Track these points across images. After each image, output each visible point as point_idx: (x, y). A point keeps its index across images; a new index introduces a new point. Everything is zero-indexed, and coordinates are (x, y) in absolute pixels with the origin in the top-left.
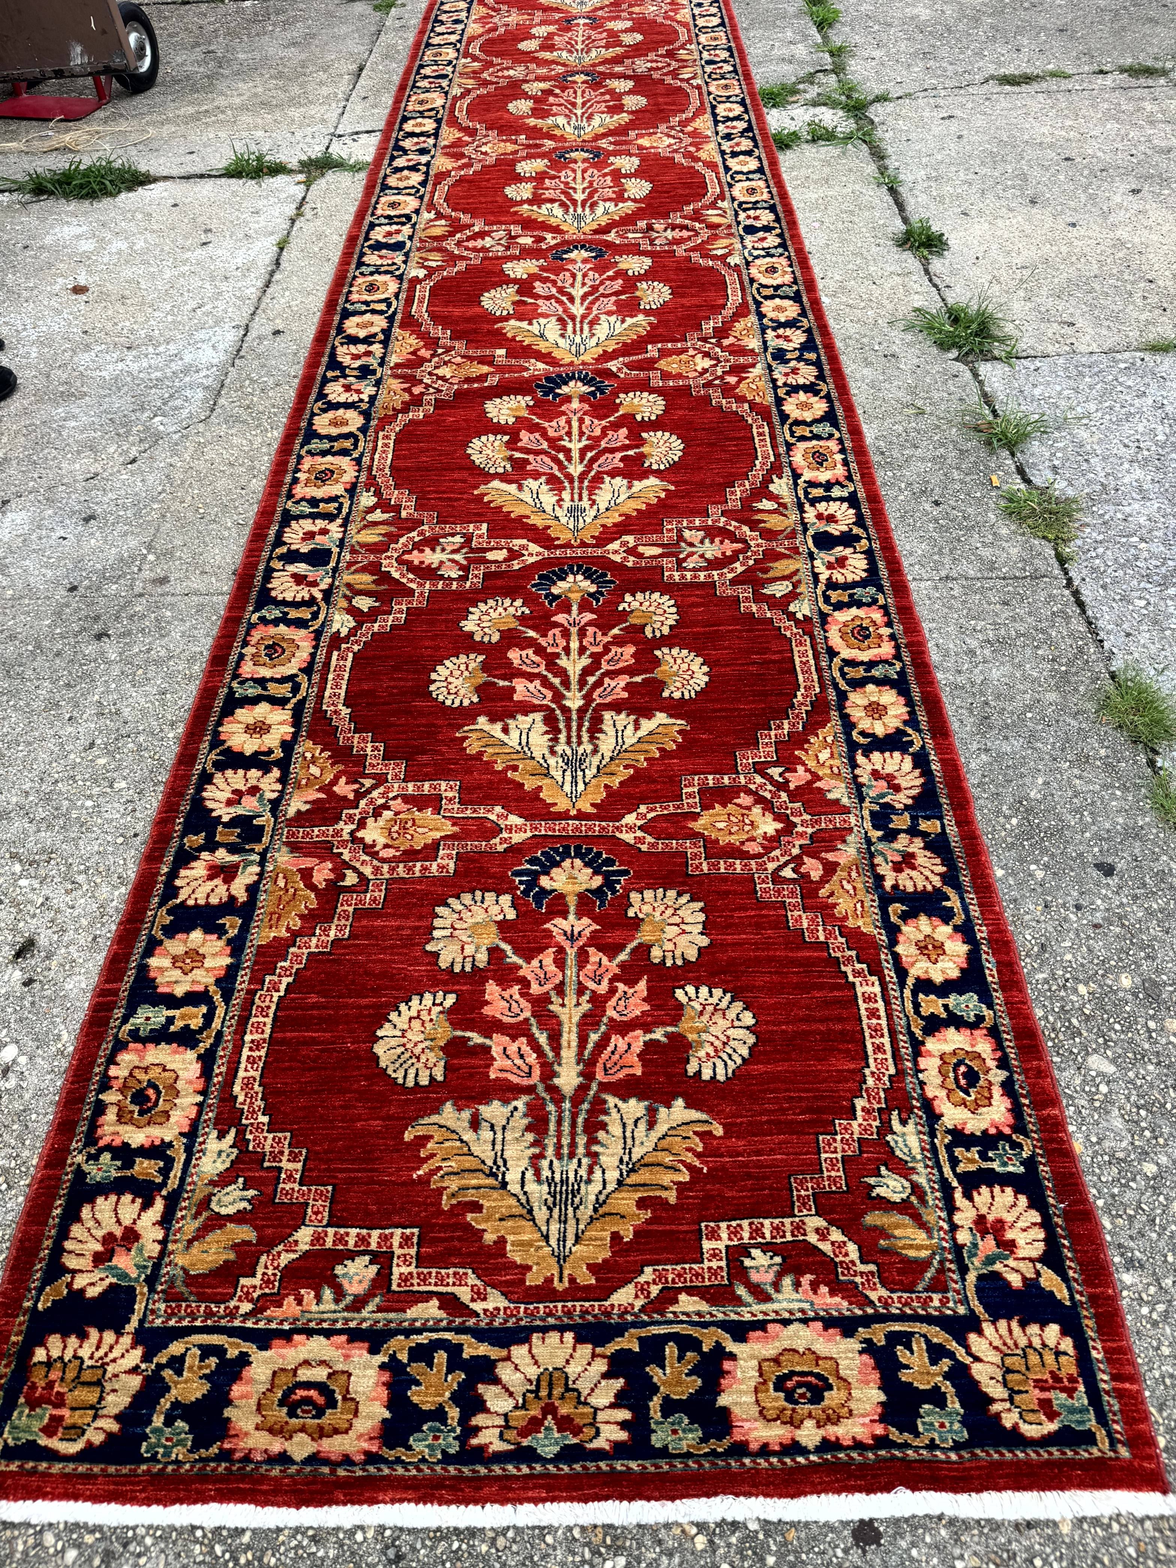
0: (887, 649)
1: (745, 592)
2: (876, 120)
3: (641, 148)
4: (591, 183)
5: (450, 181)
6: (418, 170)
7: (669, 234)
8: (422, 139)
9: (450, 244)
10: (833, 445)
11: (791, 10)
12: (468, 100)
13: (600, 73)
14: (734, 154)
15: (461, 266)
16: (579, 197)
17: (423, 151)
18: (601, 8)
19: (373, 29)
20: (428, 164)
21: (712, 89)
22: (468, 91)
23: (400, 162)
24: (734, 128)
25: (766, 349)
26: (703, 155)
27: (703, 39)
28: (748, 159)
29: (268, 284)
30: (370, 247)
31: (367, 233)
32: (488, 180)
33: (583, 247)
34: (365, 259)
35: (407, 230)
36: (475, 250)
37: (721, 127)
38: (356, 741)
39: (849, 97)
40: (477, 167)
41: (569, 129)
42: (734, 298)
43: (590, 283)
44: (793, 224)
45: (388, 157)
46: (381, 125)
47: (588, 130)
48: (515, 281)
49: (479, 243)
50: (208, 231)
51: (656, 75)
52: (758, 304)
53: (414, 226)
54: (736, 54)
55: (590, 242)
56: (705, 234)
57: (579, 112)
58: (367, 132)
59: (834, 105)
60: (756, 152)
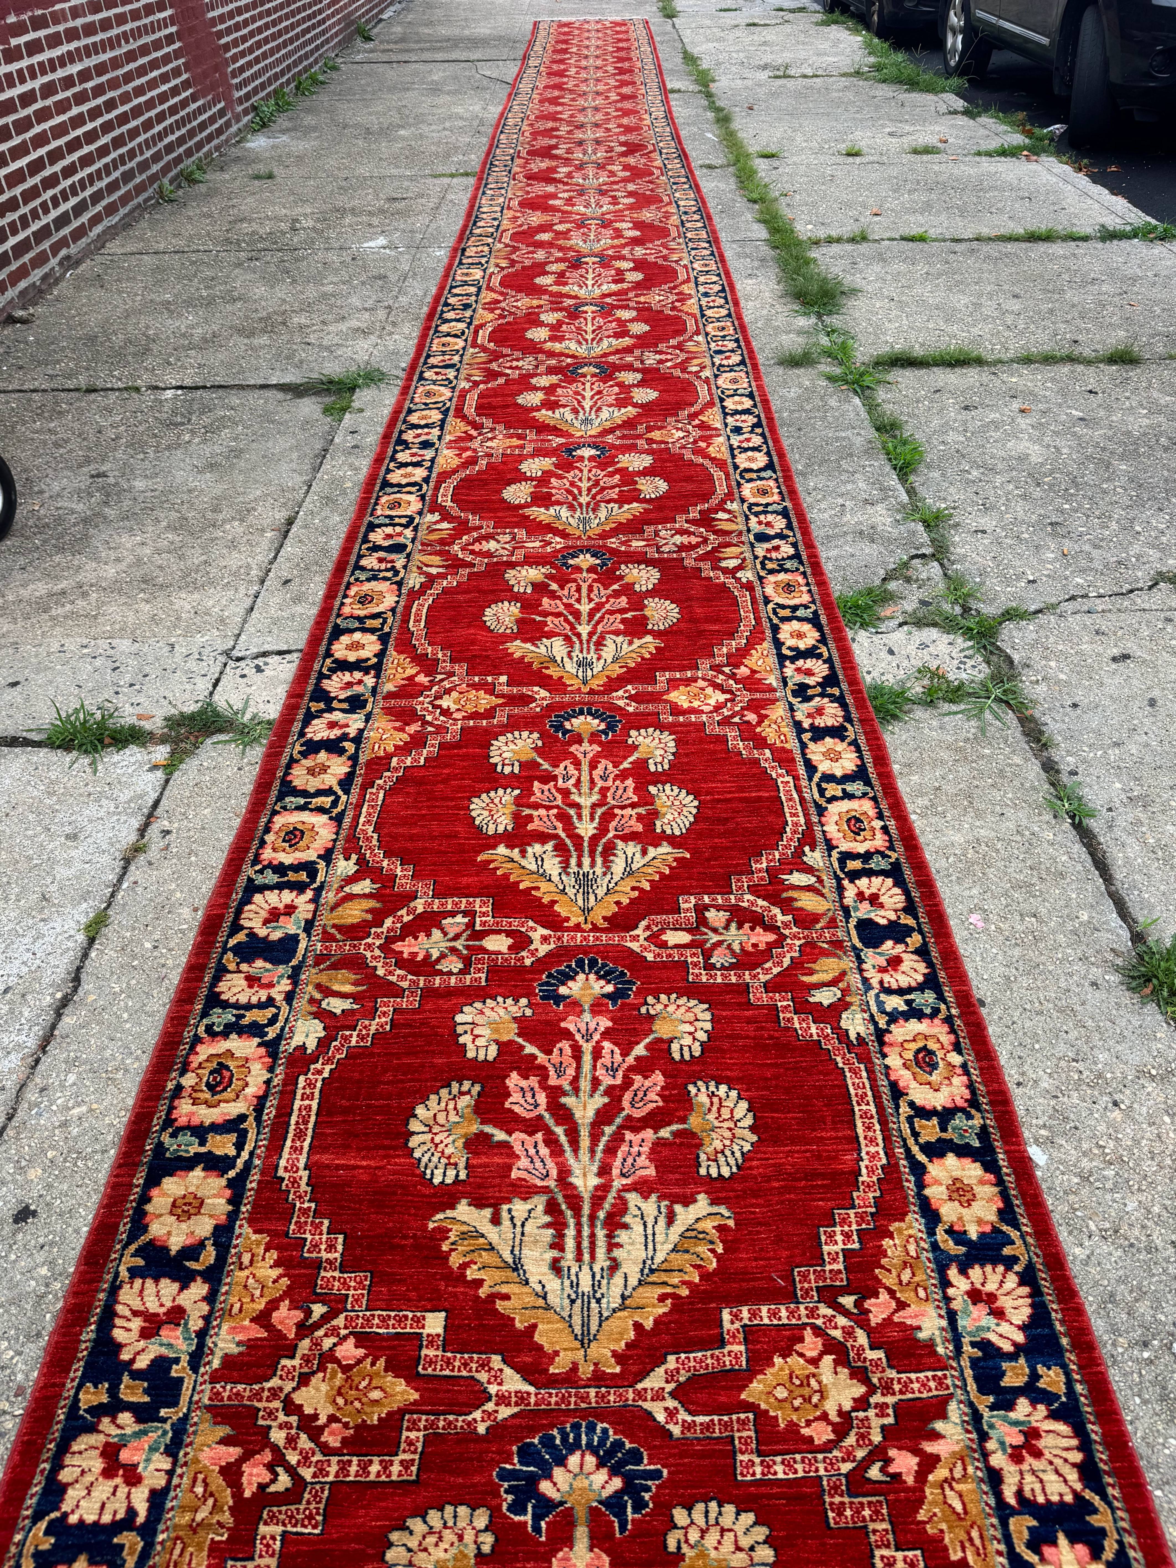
2: (1016, 657)
3: (676, 710)
4: (604, 791)
5: (387, 779)
6: (341, 752)
7: (735, 938)
8: (358, 675)
9: (372, 949)
11: (858, 443)
12: (428, 600)
13: (614, 552)
14: (819, 734)
15: (385, 1014)
16: (586, 829)
17: (354, 706)
18: (611, 431)
19: (318, 446)
20: (358, 740)
21: (769, 590)
22: (431, 580)
23: (318, 730)
24: (809, 673)
26: (769, 732)
27: (747, 490)
28: (840, 746)
29: (46, 1043)
30: (237, 948)
31: (239, 910)
32: (446, 781)
33: (593, 963)
35: (304, 905)
36: (412, 965)
37: (789, 670)
39: (966, 610)
40: (431, 748)
41: (571, 667)
42: (871, 1150)
43: (607, 1081)
44: (939, 922)
46: (302, 640)
47: (598, 667)
48: (475, 1069)
49: (421, 947)
51: (689, 560)
53: (318, 895)
54: (795, 524)
55: (605, 951)
56: (795, 941)
57: (584, 630)
58: (280, 653)
59: (948, 625)
60: (850, 733)
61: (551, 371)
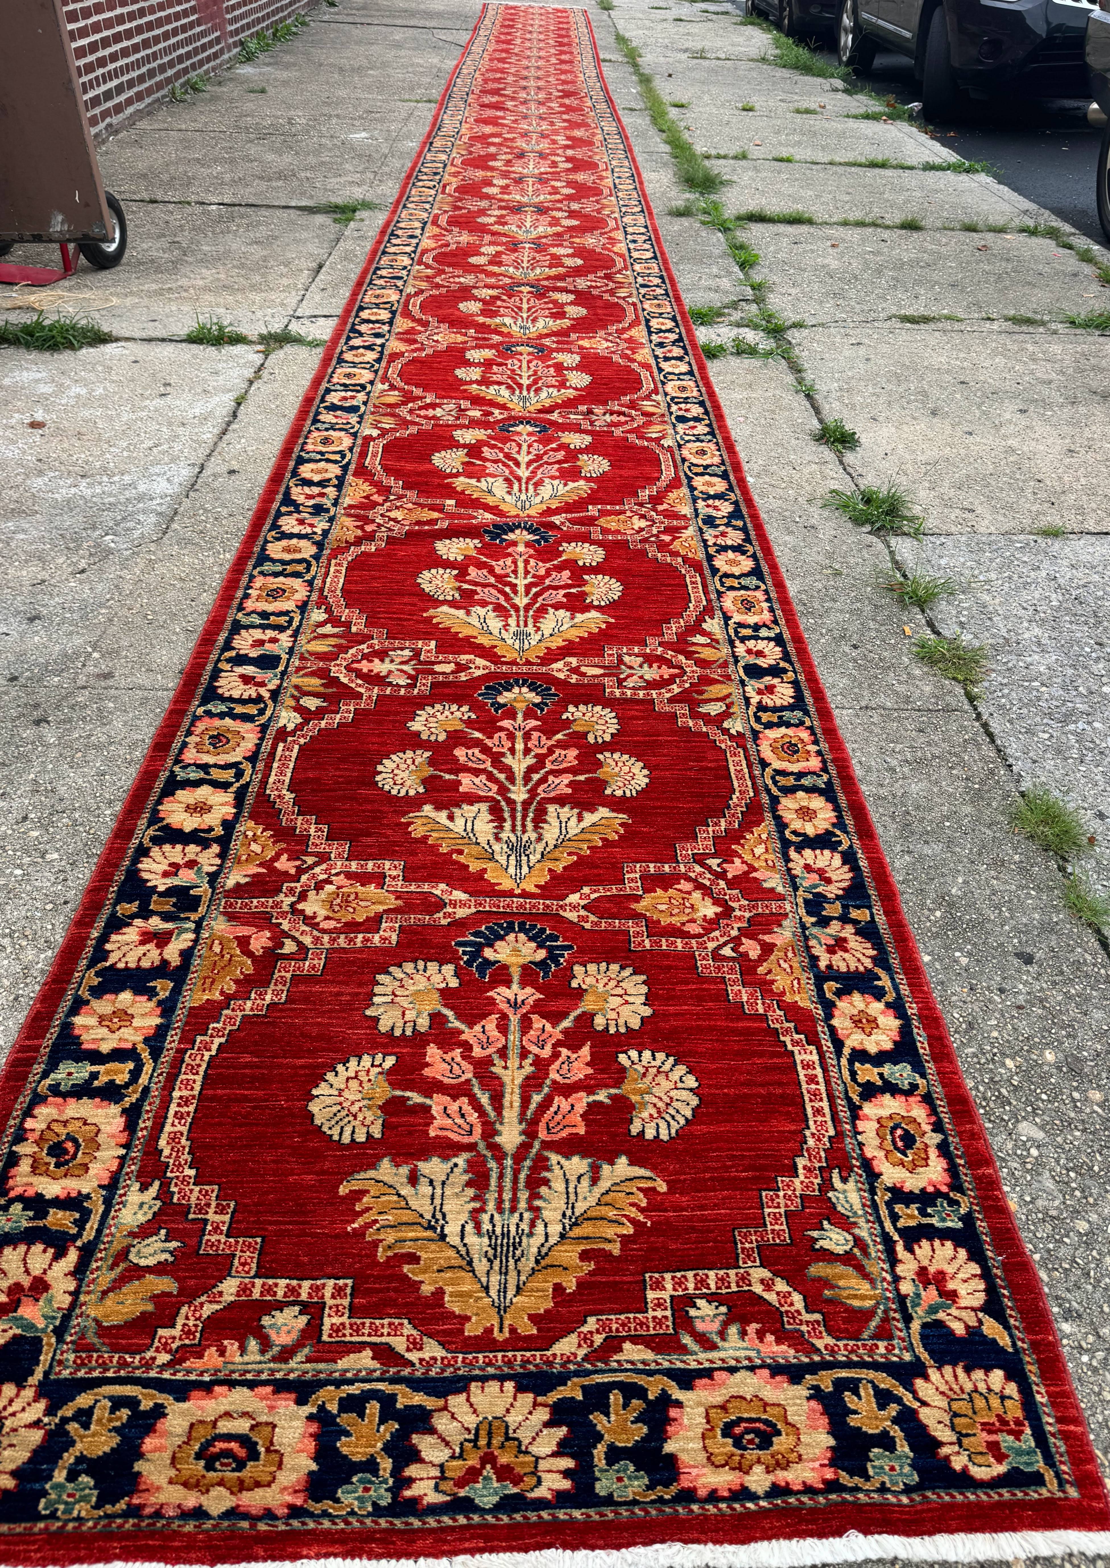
0: (814, 763)
1: (682, 710)
2: (794, 341)
3: (581, 348)
5: (404, 360)
6: (373, 350)
7: (608, 418)
8: (378, 325)
9: (403, 412)
10: (760, 595)
11: (717, 252)
12: (421, 298)
13: (544, 287)
14: (666, 359)
15: (413, 430)
16: (525, 382)
17: (377, 335)
18: (545, 237)
19: (333, 237)
20: (382, 346)
21: (646, 306)
22: (421, 291)
23: (356, 342)
24: (666, 338)
25: (697, 516)
26: (638, 357)
27: (637, 267)
28: (679, 363)
29: (224, 432)
30: (325, 408)
31: (323, 397)
32: (439, 362)
33: (528, 423)
34: (320, 417)
35: (362, 397)
36: (426, 417)
37: (654, 337)
38: (299, 823)
39: (769, 322)
40: (430, 351)
41: (515, 328)
42: (667, 473)
43: (535, 453)
44: (720, 417)
45: (344, 337)
46: (339, 311)
47: (533, 329)
48: (464, 446)
49: (431, 412)
50: (166, 385)
51: (595, 292)
52: (690, 479)
53: (368, 394)
54: (667, 282)
55: (535, 419)
56: (641, 420)
57: (525, 315)
58: (326, 316)
59: (756, 327)
60: (687, 359)
61: (500, 208)
